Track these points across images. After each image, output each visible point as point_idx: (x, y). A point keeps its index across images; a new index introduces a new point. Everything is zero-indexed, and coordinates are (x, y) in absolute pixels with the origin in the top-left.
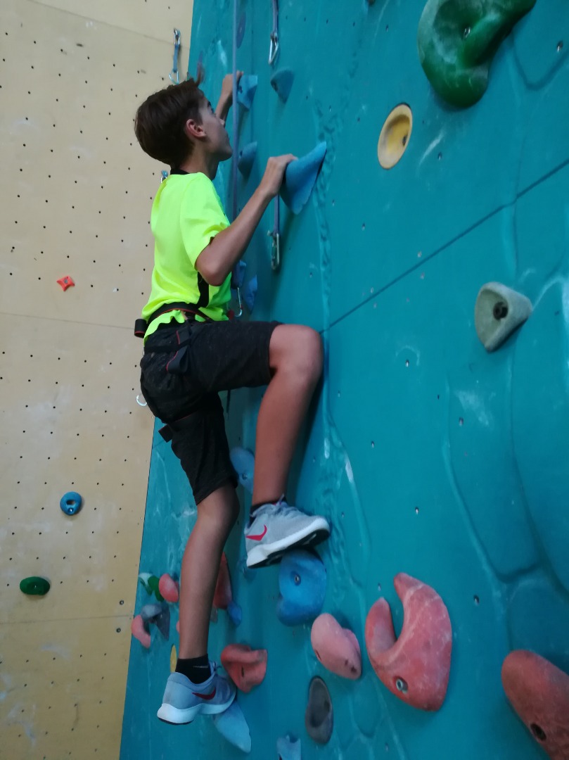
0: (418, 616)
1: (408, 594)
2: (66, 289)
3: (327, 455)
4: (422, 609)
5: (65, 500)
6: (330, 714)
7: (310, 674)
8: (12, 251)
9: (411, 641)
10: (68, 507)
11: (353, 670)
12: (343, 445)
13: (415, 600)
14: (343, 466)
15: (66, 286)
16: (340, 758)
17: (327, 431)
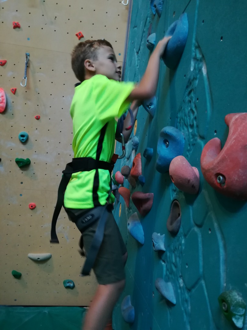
0: (240, 129)
2: (79, 39)
3: (192, 70)
4: (244, 124)
6: (180, 218)
7: (172, 199)
8: (55, 19)
11: (193, 186)
12: (203, 56)
13: (239, 120)
14: (200, 70)
16: (183, 242)
17: (194, 54)
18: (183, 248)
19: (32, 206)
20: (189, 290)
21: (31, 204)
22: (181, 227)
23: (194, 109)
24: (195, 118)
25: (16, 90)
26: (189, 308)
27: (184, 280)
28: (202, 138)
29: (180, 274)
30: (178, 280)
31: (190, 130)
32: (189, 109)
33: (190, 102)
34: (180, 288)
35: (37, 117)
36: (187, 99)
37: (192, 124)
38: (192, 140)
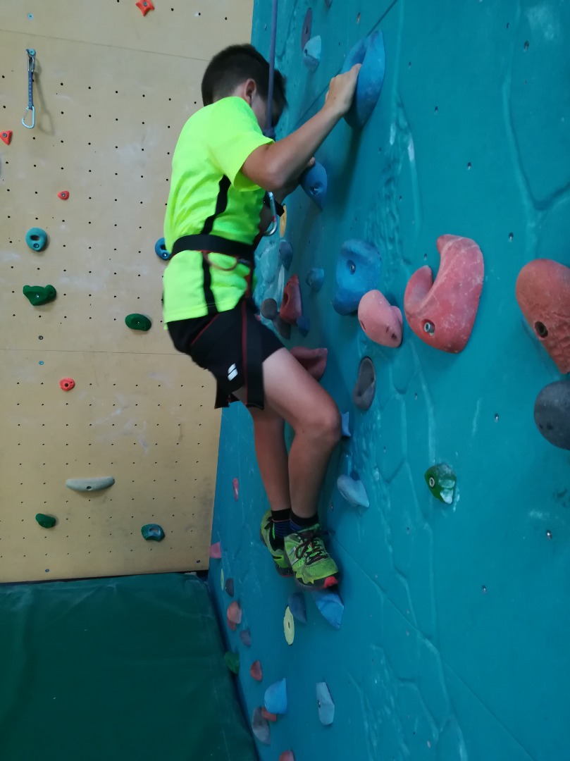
0: (453, 262)
1: (446, 246)
2: (145, 13)
3: (392, 142)
4: (457, 256)
5: (158, 244)
6: (373, 383)
7: (360, 355)
9: (442, 285)
10: (162, 251)
11: (394, 336)
12: (409, 124)
13: (452, 249)
14: (405, 148)
15: (145, 9)
16: (379, 418)
17: (394, 114)
18: (379, 426)
19: (67, 385)
20: (388, 481)
21: (65, 380)
22: (376, 397)
23: (395, 213)
24: (397, 228)
25: (11, 134)
26: (389, 505)
27: (380, 471)
28: (408, 262)
29: (375, 465)
30: (371, 473)
31: (390, 247)
32: (388, 210)
33: (389, 197)
34: (375, 483)
35: (62, 194)
36: (384, 191)
37: (392, 237)
38: (392, 263)
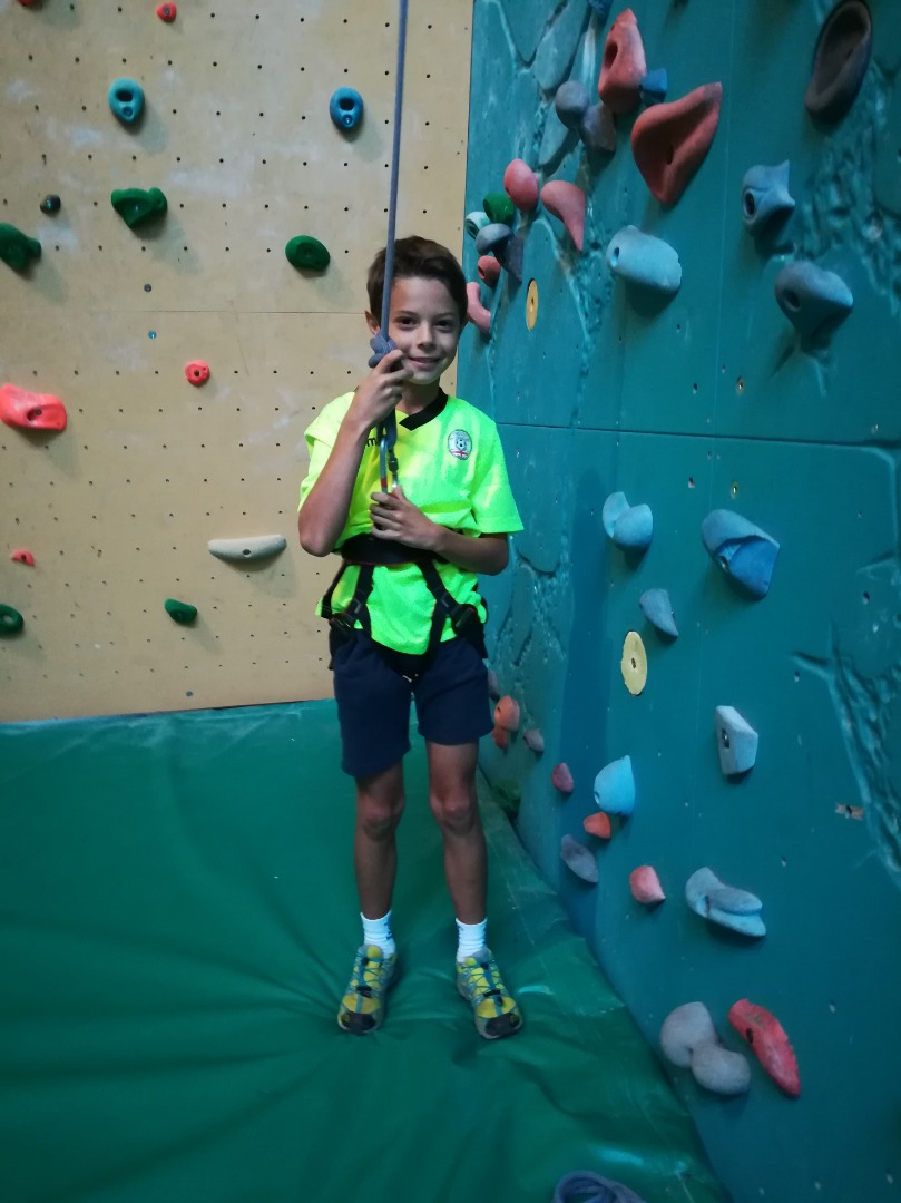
5: (337, 98)
6: (864, 39)
10: (344, 113)
16: (880, 106)
18: (883, 121)
19: (197, 374)
21: (193, 366)
22: (873, 64)
29: (870, 211)
30: (858, 239)
34: (870, 248)
35: (166, 8)
